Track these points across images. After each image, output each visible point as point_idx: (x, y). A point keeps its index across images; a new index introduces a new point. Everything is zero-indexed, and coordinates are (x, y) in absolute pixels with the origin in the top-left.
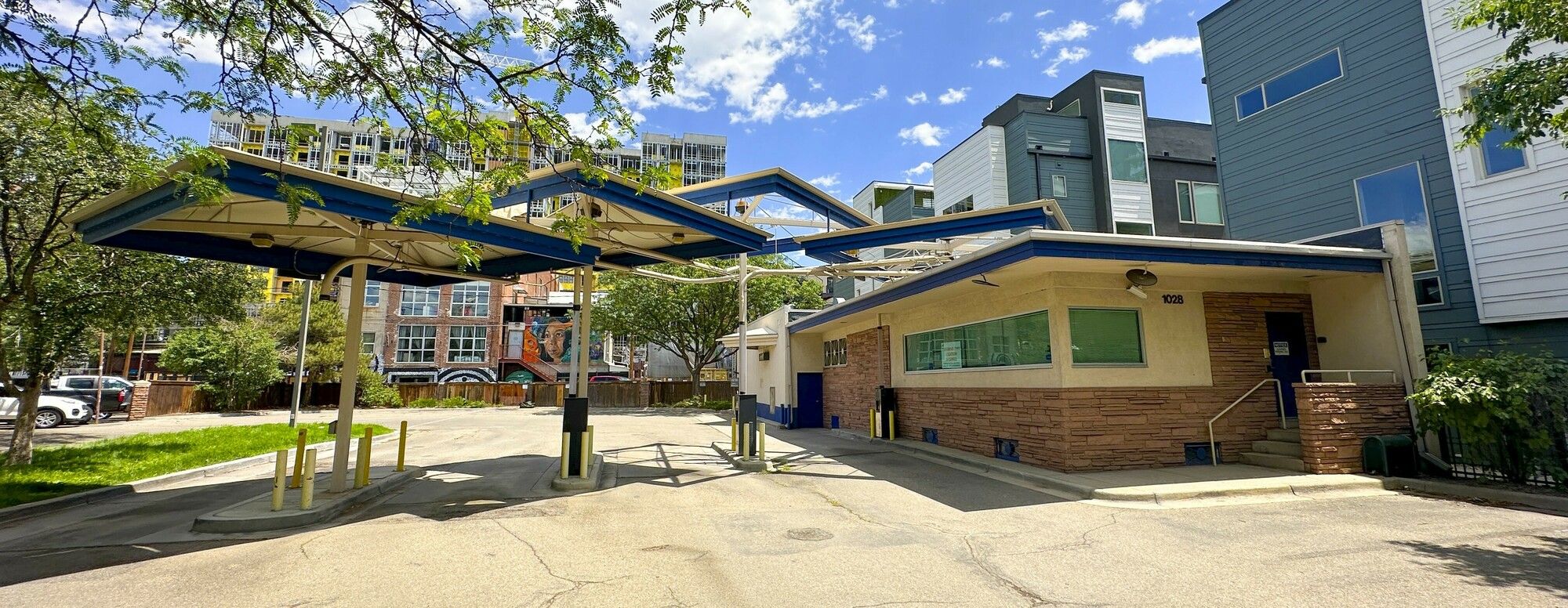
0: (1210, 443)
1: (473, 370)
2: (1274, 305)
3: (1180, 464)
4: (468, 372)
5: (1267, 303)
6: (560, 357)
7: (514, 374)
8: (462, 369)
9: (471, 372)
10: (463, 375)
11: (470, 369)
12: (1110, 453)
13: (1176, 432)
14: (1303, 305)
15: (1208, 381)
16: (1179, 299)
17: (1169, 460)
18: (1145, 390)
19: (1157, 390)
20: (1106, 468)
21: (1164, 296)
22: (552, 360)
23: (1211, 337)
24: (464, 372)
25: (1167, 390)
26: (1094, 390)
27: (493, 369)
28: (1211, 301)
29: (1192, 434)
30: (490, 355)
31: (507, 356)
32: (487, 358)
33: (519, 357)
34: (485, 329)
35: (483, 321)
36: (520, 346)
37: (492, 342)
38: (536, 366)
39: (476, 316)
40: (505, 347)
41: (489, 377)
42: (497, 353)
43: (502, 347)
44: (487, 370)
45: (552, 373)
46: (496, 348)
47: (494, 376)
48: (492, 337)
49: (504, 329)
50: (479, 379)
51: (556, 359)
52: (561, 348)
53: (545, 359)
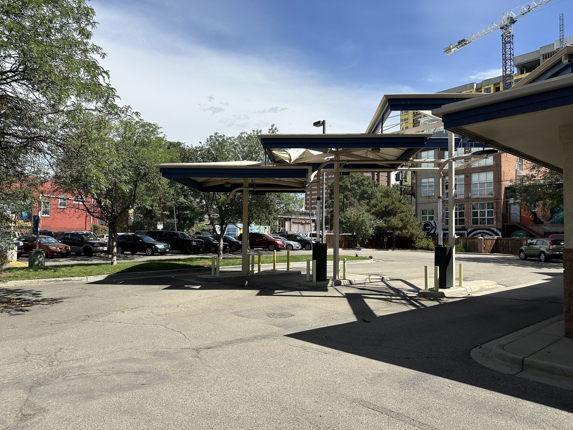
1: (487, 230)
6: (549, 221)
9: (485, 231)
10: (481, 233)
11: (485, 229)
24: (482, 231)
27: (499, 229)
30: (496, 220)
31: (510, 221)
32: (495, 222)
33: (519, 221)
34: (492, 204)
35: (490, 199)
36: (519, 214)
37: (497, 212)
38: (531, 227)
39: (486, 196)
40: (508, 215)
41: (497, 235)
42: (501, 219)
43: (506, 215)
44: (495, 230)
45: (541, 232)
46: (500, 216)
47: (500, 234)
48: (497, 208)
49: (506, 203)
50: (491, 235)
51: (545, 222)
52: (549, 213)
53: (537, 221)
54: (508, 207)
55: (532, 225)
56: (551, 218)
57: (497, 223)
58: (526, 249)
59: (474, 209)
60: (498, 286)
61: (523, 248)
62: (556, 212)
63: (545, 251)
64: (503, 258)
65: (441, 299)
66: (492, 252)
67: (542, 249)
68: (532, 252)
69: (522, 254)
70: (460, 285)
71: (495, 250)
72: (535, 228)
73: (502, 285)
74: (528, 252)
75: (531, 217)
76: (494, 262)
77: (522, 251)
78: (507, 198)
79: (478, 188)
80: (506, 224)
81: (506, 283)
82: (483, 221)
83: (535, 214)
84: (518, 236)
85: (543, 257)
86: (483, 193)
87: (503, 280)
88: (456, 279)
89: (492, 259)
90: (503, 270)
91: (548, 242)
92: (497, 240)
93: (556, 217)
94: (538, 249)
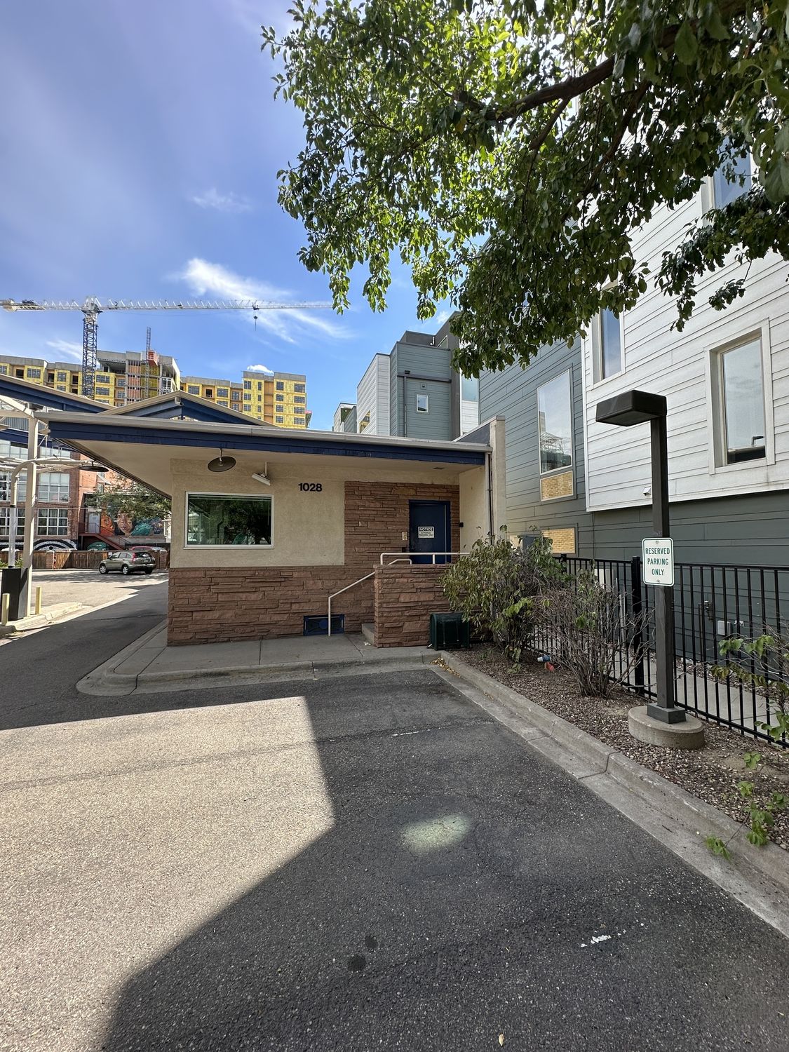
0: (327, 616)
1: (58, 541)
2: (418, 494)
3: (297, 635)
4: (54, 543)
5: (412, 492)
6: (130, 532)
7: (94, 544)
8: (49, 541)
9: (56, 543)
10: (50, 544)
11: (55, 541)
12: (219, 626)
13: (295, 607)
14: (450, 495)
15: (341, 561)
16: (318, 488)
17: (286, 631)
18: (266, 569)
19: (279, 570)
20: (209, 641)
21: (301, 485)
22: (124, 534)
23: (348, 521)
24: (51, 542)
25: (292, 569)
26: (206, 570)
27: (74, 541)
28: (352, 490)
29: (312, 608)
30: (71, 530)
31: (87, 531)
32: (69, 532)
33: (98, 532)
34: (67, 511)
35: (64, 505)
36: (98, 524)
37: (72, 521)
38: (111, 538)
39: (59, 502)
40: (86, 525)
41: (71, 546)
42: (77, 529)
43: (83, 526)
44: (69, 541)
45: (122, 543)
46: (76, 525)
47: (75, 546)
48: (73, 517)
49: (84, 512)
50: (63, 547)
51: (127, 534)
52: (130, 526)
53: (118, 533)
54: (86, 516)
55: (112, 536)
56: (132, 530)
57: (71, 534)
58: (108, 562)
59: (40, 515)
60: (84, 607)
61: (104, 562)
62: (137, 524)
63: (128, 564)
64: (81, 574)
65: (12, 634)
66: (65, 567)
67: (125, 562)
68: (113, 566)
69: (103, 569)
70: (37, 613)
71: (69, 564)
72: (116, 540)
73: (88, 605)
74: (109, 566)
75: (111, 527)
76: (71, 579)
77: (103, 565)
78: (86, 506)
79: (49, 492)
80: (82, 535)
81: (92, 602)
82: (53, 531)
83: (116, 524)
84: (96, 548)
85: (125, 571)
86: (55, 497)
87: (88, 599)
88: (32, 605)
89: (66, 575)
90: (83, 588)
91: (131, 555)
92: (72, 553)
93: (137, 529)
94: (120, 563)
